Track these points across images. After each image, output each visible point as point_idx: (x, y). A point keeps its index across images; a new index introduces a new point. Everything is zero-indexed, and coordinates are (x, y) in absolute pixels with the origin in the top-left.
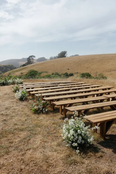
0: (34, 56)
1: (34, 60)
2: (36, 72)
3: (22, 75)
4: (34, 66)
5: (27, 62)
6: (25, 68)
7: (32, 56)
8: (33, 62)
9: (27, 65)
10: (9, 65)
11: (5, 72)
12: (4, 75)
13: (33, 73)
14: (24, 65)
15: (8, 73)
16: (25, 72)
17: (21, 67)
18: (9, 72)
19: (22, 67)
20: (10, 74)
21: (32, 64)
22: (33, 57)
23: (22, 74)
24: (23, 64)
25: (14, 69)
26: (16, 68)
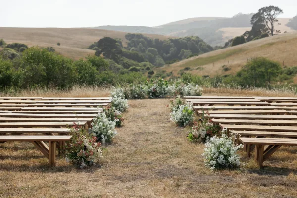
0: (277, 9)
1: (275, 24)
2: (274, 66)
3: (227, 73)
4: (271, 44)
5: (250, 29)
6: (240, 51)
7: (270, 8)
8: (272, 30)
9: (249, 39)
10: (188, 39)
11: (175, 61)
12: (168, 71)
13: (263, 69)
14: (238, 41)
15: (180, 66)
16: (239, 66)
17: (227, 45)
18: (185, 61)
19: (231, 48)
20: (187, 69)
21: (266, 35)
22: (272, 13)
23: (226, 70)
24: (234, 37)
25: (205, 51)
26: (210, 49)
